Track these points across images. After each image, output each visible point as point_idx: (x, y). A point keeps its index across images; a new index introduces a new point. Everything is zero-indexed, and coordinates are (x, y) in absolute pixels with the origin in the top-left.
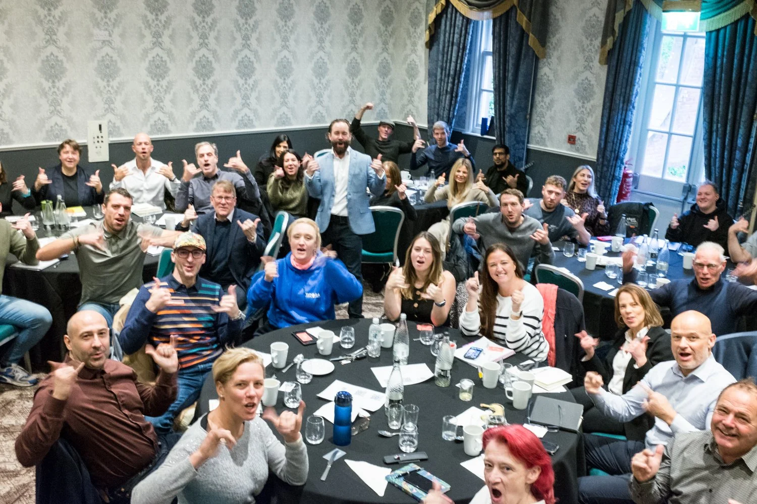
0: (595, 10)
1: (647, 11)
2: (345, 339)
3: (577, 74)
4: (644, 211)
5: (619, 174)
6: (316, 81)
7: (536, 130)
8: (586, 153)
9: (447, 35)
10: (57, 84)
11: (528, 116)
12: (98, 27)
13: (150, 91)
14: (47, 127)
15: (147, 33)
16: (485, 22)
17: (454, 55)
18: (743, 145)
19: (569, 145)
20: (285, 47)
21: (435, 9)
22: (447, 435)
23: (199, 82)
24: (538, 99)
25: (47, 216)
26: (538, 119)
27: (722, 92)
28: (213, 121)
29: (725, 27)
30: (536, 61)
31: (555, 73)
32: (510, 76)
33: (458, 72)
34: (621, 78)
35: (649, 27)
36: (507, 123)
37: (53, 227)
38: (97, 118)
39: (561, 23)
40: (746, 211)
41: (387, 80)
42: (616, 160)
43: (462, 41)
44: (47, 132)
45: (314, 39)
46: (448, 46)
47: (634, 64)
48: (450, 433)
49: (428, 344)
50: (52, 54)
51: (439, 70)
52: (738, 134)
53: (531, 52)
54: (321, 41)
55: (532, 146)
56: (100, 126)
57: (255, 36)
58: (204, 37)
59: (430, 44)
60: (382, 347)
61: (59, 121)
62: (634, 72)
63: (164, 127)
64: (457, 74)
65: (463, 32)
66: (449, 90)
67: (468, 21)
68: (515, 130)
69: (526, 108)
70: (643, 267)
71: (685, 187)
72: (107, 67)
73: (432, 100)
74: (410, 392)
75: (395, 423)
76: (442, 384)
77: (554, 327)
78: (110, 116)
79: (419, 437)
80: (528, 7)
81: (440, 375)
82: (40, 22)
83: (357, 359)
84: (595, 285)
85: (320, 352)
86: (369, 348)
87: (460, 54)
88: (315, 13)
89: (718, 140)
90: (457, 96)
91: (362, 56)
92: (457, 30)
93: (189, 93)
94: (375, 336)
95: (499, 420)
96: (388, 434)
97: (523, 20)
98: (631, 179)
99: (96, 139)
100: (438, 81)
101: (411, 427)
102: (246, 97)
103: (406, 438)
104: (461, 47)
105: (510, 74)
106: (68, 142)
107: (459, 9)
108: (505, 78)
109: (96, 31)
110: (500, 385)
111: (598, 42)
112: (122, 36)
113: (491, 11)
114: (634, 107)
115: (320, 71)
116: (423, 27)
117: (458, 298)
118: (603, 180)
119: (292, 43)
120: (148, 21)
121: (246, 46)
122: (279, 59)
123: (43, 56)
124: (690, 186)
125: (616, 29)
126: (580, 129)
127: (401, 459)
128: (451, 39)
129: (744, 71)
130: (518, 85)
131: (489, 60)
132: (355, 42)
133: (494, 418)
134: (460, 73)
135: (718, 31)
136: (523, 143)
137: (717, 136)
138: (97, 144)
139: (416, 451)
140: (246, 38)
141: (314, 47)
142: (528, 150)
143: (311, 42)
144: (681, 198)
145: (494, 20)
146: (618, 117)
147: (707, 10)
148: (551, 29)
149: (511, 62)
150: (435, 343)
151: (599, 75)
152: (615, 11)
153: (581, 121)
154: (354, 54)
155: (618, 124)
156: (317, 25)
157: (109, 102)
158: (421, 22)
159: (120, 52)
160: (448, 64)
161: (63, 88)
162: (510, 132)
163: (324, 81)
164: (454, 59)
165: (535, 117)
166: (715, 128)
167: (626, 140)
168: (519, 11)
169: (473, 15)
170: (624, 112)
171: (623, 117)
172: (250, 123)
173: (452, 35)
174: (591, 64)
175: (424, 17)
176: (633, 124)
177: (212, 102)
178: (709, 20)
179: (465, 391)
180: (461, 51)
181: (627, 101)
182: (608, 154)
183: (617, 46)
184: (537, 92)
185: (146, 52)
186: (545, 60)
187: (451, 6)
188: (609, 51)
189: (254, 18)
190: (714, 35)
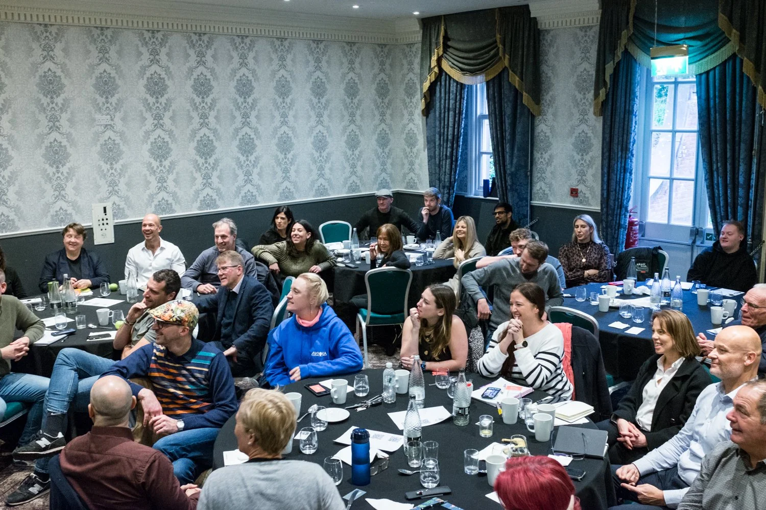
0: (585, 65)
1: (635, 60)
2: (360, 387)
3: (573, 128)
4: (654, 255)
5: (625, 223)
6: (316, 155)
7: (538, 186)
8: (590, 205)
9: (443, 101)
10: (61, 170)
11: (529, 173)
12: (100, 112)
13: (154, 172)
14: (52, 211)
15: (148, 115)
16: (478, 85)
17: (451, 120)
18: (744, 181)
19: (572, 199)
20: (284, 123)
21: (429, 77)
22: (469, 469)
23: (201, 161)
24: (537, 155)
25: (53, 297)
26: (539, 175)
27: (718, 132)
28: (217, 198)
29: (714, 68)
30: (532, 118)
31: (552, 129)
32: (508, 136)
33: (456, 137)
34: (617, 126)
35: (639, 77)
36: (509, 182)
37: (59, 305)
38: (101, 200)
39: (554, 81)
40: (756, 247)
41: (387, 150)
42: (621, 208)
43: (458, 106)
44: (52, 216)
45: (312, 113)
46: (445, 112)
47: (629, 113)
48: (472, 467)
49: (444, 387)
50: (55, 140)
51: (437, 136)
52: (738, 173)
53: (526, 110)
54: (320, 116)
55: (536, 202)
56: (105, 208)
57: (254, 114)
58: (204, 116)
59: (426, 112)
60: (396, 393)
61: (64, 205)
62: (629, 121)
63: (168, 207)
64: (456, 138)
65: (458, 97)
66: (448, 154)
67: (462, 86)
68: (517, 187)
69: (526, 166)
70: (657, 306)
71: (692, 231)
72: (110, 150)
73: (433, 167)
74: (428, 432)
75: (415, 461)
76: (461, 422)
77: (572, 364)
78: (114, 198)
79: (441, 473)
80: (519, 68)
81: (458, 414)
82: (43, 110)
83: (372, 405)
84: (610, 325)
85: (335, 401)
86: (385, 394)
87: (457, 119)
88: (312, 89)
89: (720, 179)
90: (457, 161)
91: (360, 127)
92: (452, 96)
93: (192, 172)
94: (390, 381)
95: (522, 451)
96: (409, 472)
97: (515, 80)
98: (638, 227)
99: (101, 222)
100: (437, 147)
101: (431, 464)
102: (248, 174)
103: (427, 474)
104: (457, 112)
105: (507, 134)
106: (73, 226)
107: (452, 76)
108: (503, 137)
109: (98, 116)
110: (521, 422)
111: (591, 95)
112: (124, 119)
113: (484, 75)
114: (632, 155)
115: (320, 144)
116: (418, 96)
117: (472, 345)
118: (609, 229)
119: (290, 119)
120: (149, 104)
121: (246, 123)
122: (279, 135)
123: (47, 143)
124: (697, 230)
125: (608, 79)
126: (582, 181)
127: (424, 494)
128: (447, 106)
129: (737, 109)
130: (516, 143)
131: (486, 123)
132: (352, 115)
133: (516, 450)
134: (458, 138)
135: (707, 73)
136: (527, 201)
137: (718, 176)
138: (102, 227)
139: (439, 486)
140: (246, 116)
141: (313, 122)
142: (532, 207)
143: (310, 117)
144: (690, 242)
145: (488, 83)
146: (618, 166)
147: (695, 54)
148: (544, 86)
149: (507, 122)
150: (450, 387)
151: (594, 126)
152: (604, 64)
153: (582, 174)
154: (352, 127)
155: (619, 172)
156: (315, 100)
157: (113, 184)
158: (415, 92)
159: (122, 134)
160: (446, 130)
161: (67, 173)
162: (512, 190)
163: (324, 154)
164: (451, 124)
165: (536, 175)
166: (715, 167)
167: (628, 188)
168: (510, 72)
169: (466, 80)
170: (623, 161)
171: (623, 165)
172: (253, 199)
173: (447, 101)
174: (586, 117)
175: (418, 86)
176: (633, 171)
177: (214, 179)
178: (697, 63)
179: (484, 428)
180: (457, 116)
181: (626, 149)
182: (611, 203)
183: (610, 96)
184: (535, 148)
185: (147, 134)
186: (541, 117)
187: (444, 74)
188: (602, 102)
189: (252, 97)
190: (704, 77)
